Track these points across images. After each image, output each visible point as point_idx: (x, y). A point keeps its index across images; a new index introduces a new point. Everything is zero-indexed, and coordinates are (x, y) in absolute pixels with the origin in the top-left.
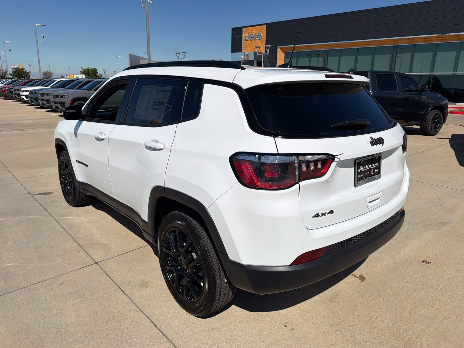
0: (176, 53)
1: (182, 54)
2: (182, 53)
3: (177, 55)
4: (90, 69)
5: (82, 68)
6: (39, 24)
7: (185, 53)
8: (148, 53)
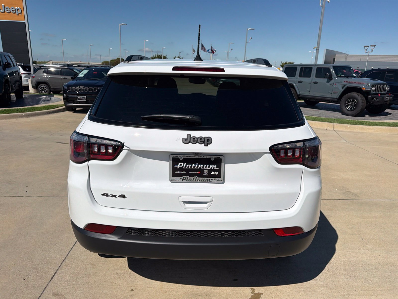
0: (365, 47)
1: (371, 48)
2: (371, 46)
3: (365, 49)
4: (288, 62)
5: (281, 62)
6: (250, 29)
7: (375, 46)
8: (317, 48)
